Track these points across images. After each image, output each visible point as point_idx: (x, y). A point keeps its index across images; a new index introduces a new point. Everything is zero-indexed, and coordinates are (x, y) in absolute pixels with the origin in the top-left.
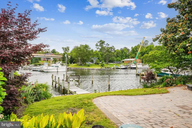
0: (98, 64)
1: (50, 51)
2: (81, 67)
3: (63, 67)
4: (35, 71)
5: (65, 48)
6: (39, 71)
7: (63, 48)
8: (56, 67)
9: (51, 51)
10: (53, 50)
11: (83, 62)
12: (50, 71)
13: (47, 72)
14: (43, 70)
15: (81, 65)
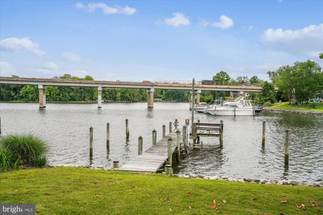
1: (248, 80)
2: (294, 109)
3: (247, 107)
4: (202, 112)
5: (273, 73)
6: (206, 113)
7: (269, 73)
8: (233, 106)
9: (250, 79)
10: (254, 77)
12: (222, 114)
13: (215, 115)
14: (210, 112)
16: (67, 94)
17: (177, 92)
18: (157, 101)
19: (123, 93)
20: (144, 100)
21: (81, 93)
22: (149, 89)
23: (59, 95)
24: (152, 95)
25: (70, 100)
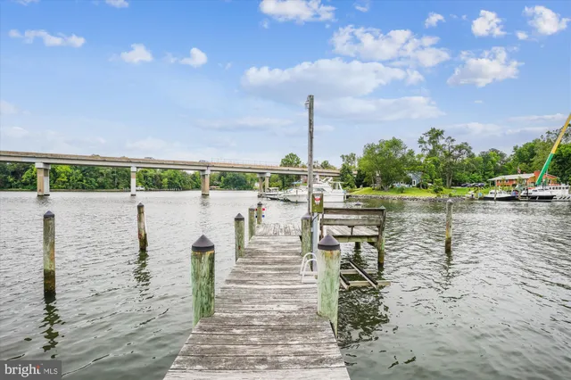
0: (425, 187)
2: (381, 194)
3: (336, 190)
4: (276, 199)
5: (347, 156)
7: (343, 157)
8: (319, 190)
10: (324, 162)
11: (388, 182)
13: (297, 202)
14: (289, 198)
15: (382, 189)
16: (93, 180)
17: (238, 178)
18: (214, 189)
19: (171, 179)
20: (198, 187)
21: (114, 178)
22: (203, 171)
23: (81, 181)
24: (207, 178)
25: (97, 188)
